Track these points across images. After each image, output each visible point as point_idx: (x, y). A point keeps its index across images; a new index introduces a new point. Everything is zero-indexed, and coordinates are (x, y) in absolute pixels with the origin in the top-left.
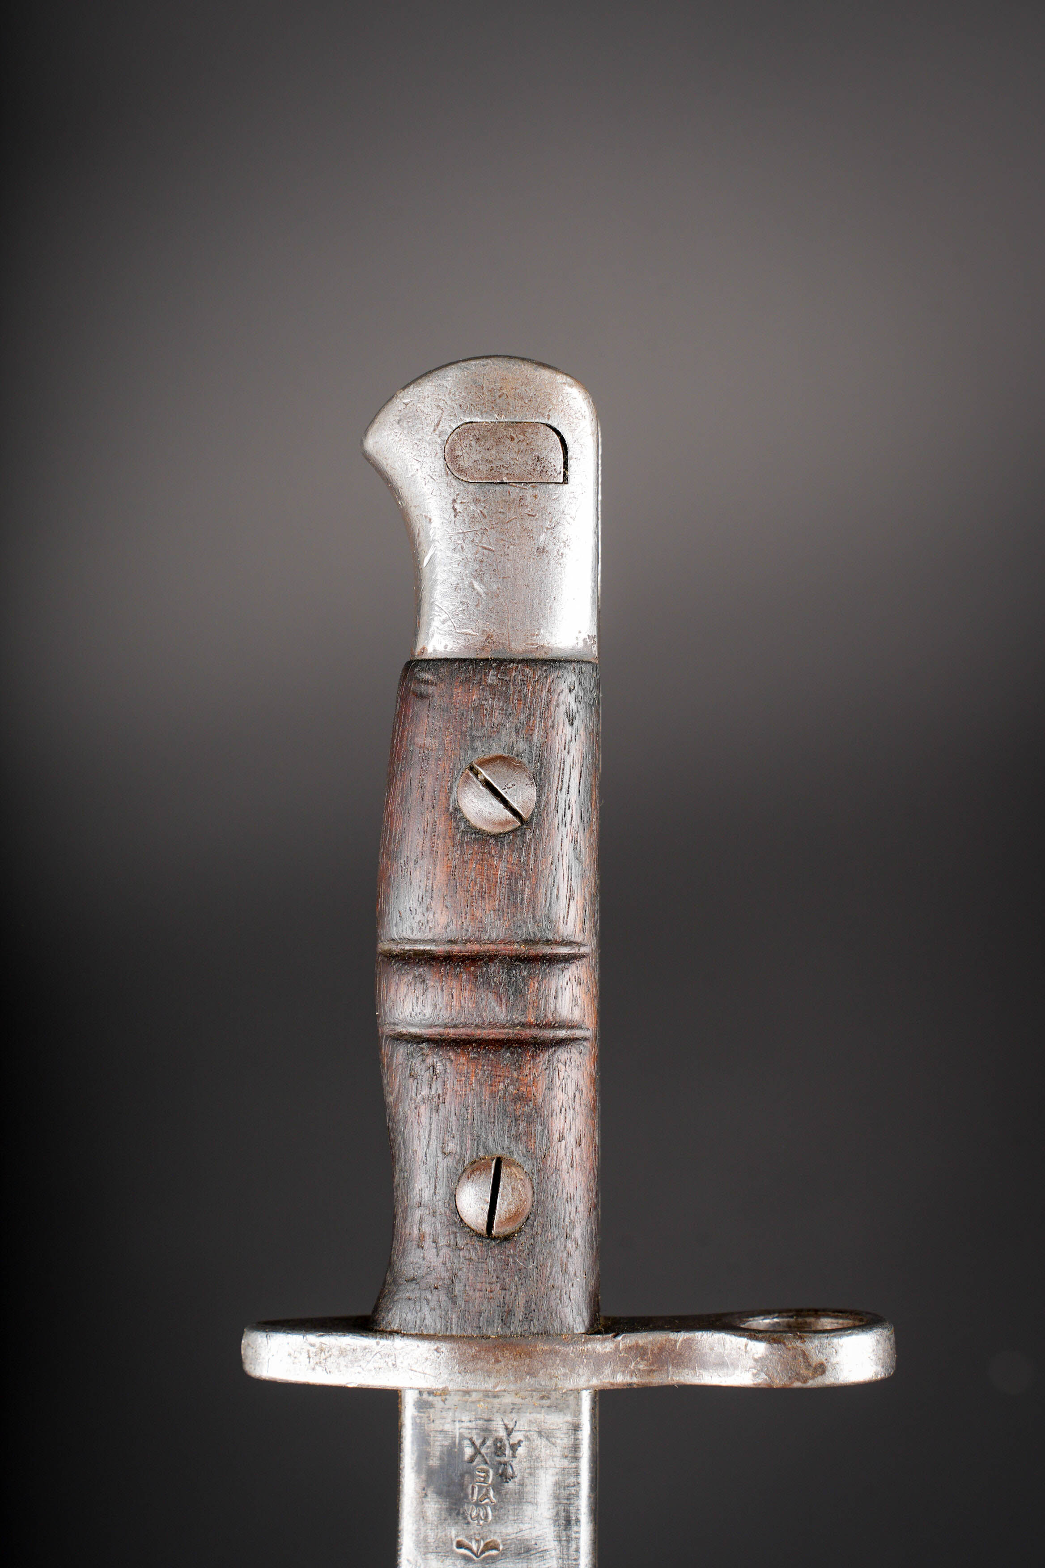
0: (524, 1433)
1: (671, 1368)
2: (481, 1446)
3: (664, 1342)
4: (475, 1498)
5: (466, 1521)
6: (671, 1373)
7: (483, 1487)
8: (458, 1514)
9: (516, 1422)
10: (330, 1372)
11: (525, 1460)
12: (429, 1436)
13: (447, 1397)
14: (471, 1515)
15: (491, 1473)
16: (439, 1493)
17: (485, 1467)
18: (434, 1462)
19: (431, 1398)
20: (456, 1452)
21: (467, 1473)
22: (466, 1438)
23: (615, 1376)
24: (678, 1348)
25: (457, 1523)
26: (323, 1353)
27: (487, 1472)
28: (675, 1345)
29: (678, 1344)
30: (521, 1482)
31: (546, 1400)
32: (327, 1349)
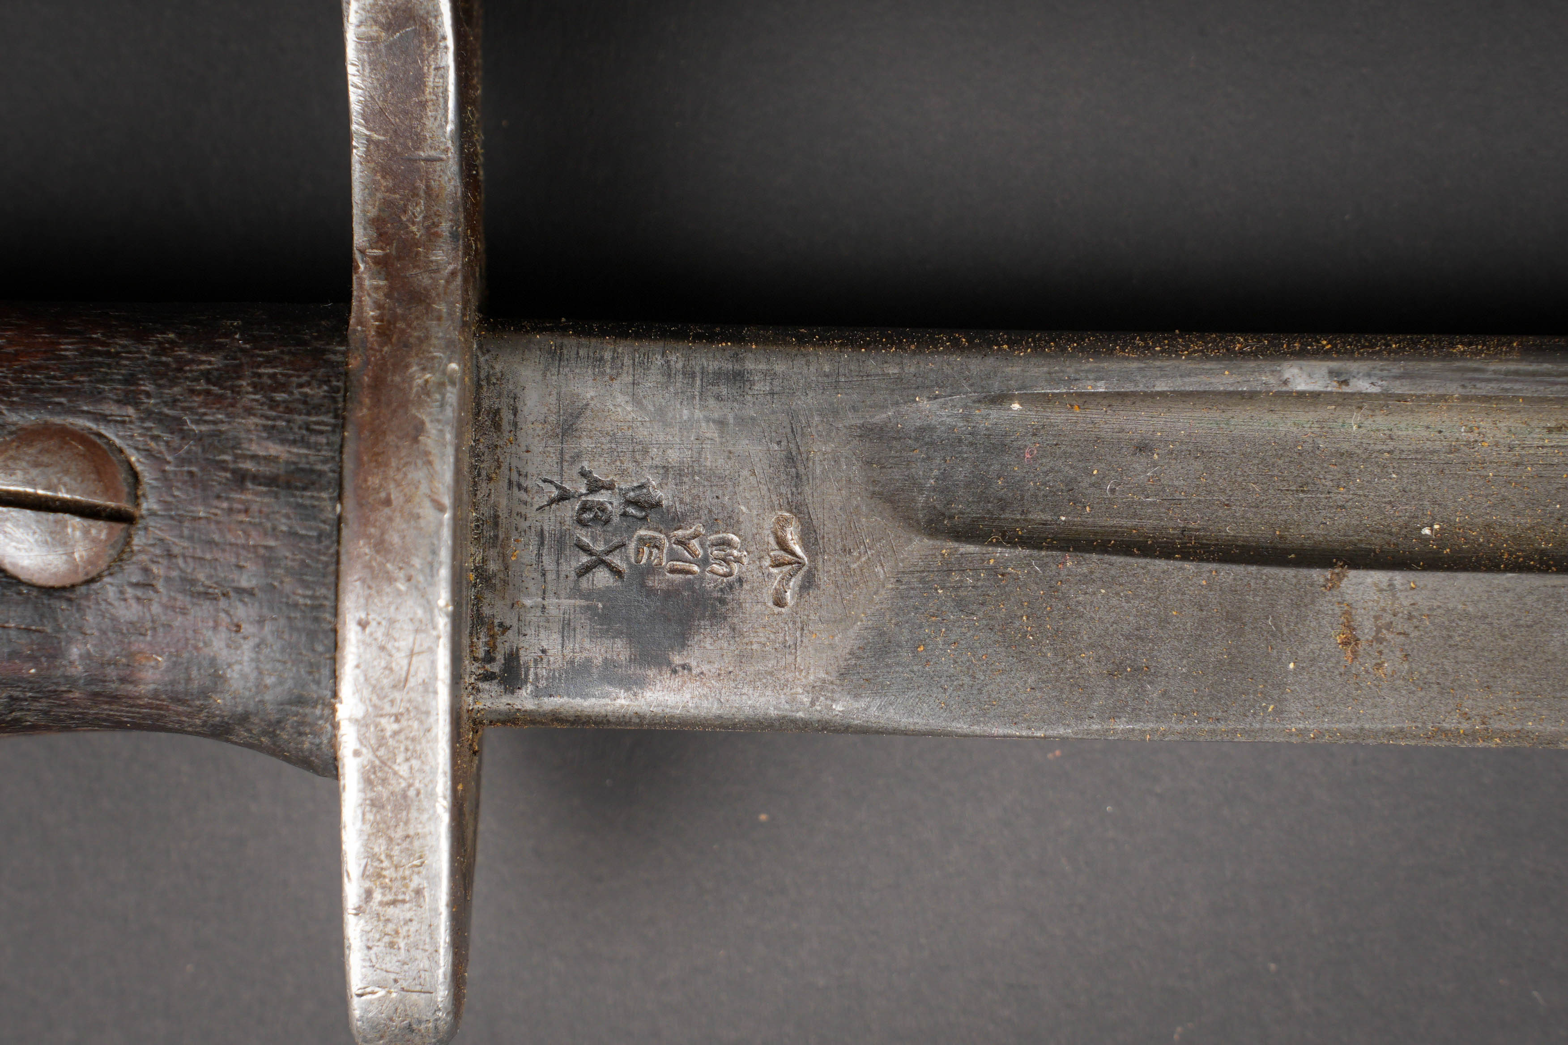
0: (565, 464)
1: (422, 154)
2: (591, 554)
3: (372, 165)
4: (696, 568)
5: (737, 585)
6: (433, 153)
7: (671, 549)
8: (722, 601)
9: (545, 481)
10: (421, 857)
11: (618, 463)
12: (572, 662)
13: (496, 621)
14: (725, 576)
15: (642, 532)
16: (682, 640)
17: (632, 545)
18: (620, 650)
19: (500, 657)
20: (604, 606)
21: (643, 585)
22: (577, 582)
23: (434, 267)
24: (382, 138)
25: (740, 605)
26: (384, 873)
27: (641, 539)
28: (377, 143)
29: (376, 137)
30: (661, 471)
31: (501, 419)
32: (376, 864)
